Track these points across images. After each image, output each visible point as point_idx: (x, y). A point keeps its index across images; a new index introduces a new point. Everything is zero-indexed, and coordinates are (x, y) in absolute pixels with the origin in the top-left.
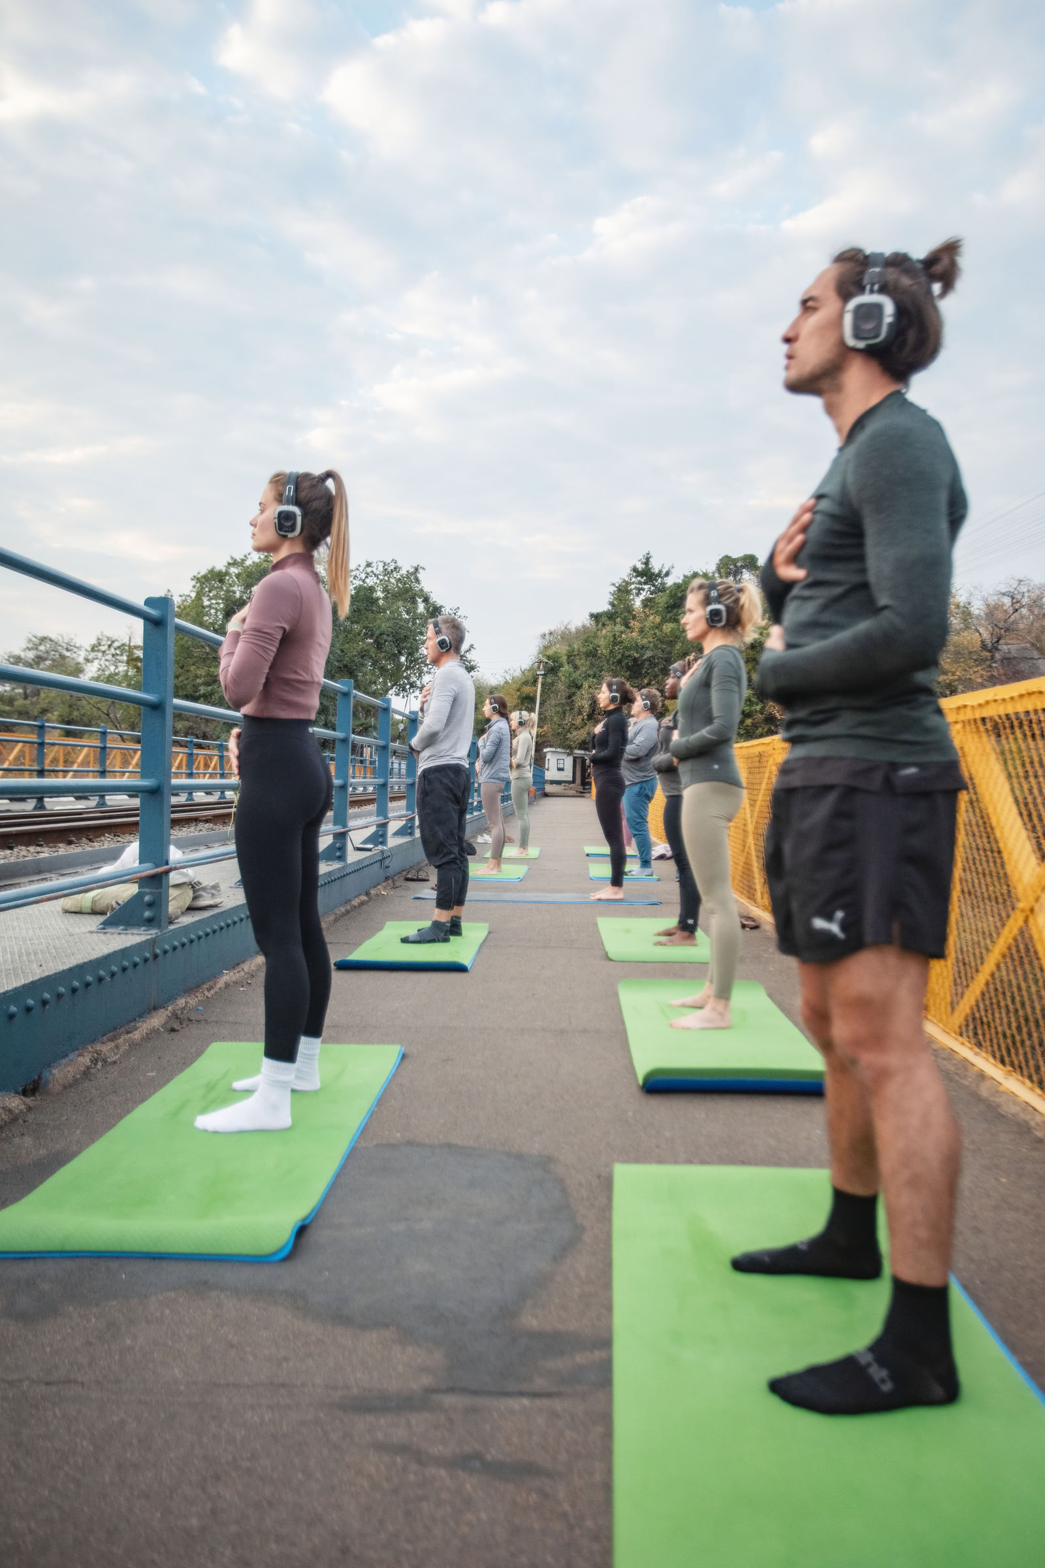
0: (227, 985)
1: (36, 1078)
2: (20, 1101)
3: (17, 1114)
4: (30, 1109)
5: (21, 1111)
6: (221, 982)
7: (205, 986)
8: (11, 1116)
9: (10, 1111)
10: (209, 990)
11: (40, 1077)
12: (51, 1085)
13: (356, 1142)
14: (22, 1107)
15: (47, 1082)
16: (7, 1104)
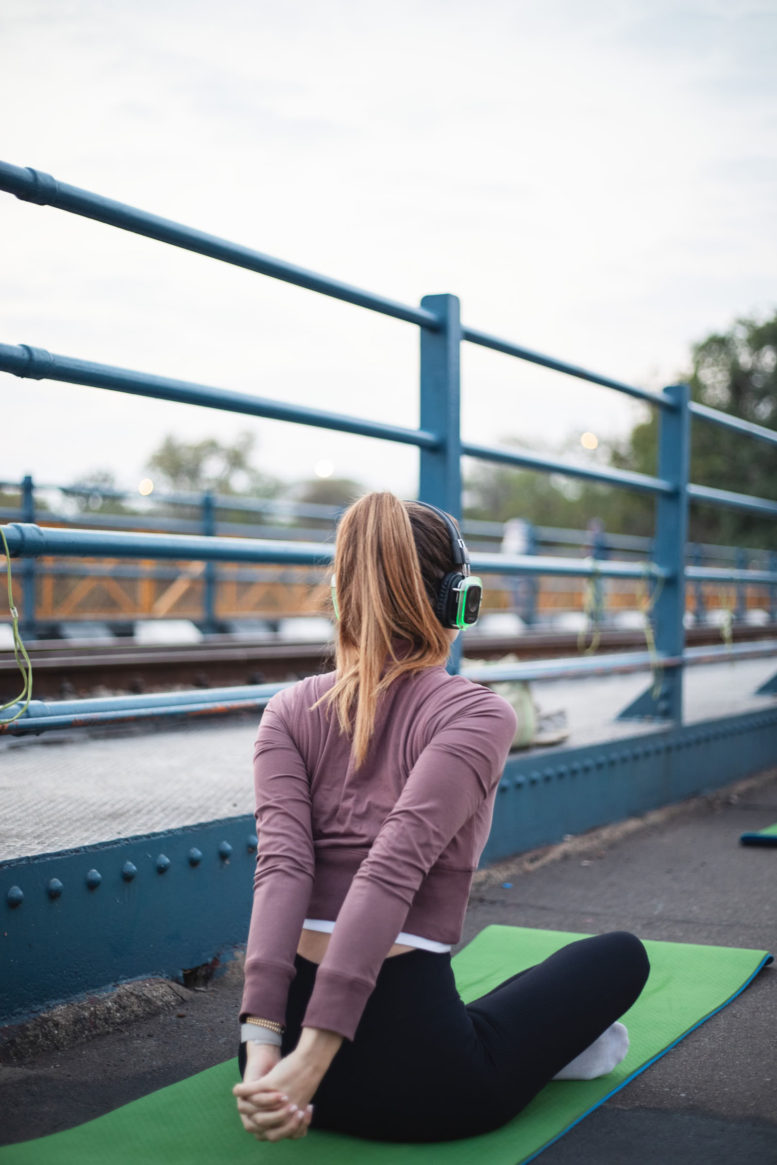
0: (566, 857)
1: (210, 960)
2: (169, 989)
3: (158, 1007)
4: (182, 1002)
5: (168, 1004)
6: (556, 852)
7: (529, 855)
8: (147, 1009)
9: (148, 1001)
10: (532, 861)
11: (216, 961)
12: (229, 972)
13: (609, 1101)
14: (170, 998)
15: (225, 968)
16: (145, 992)
